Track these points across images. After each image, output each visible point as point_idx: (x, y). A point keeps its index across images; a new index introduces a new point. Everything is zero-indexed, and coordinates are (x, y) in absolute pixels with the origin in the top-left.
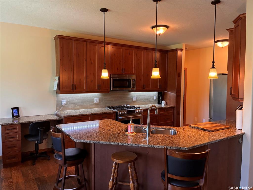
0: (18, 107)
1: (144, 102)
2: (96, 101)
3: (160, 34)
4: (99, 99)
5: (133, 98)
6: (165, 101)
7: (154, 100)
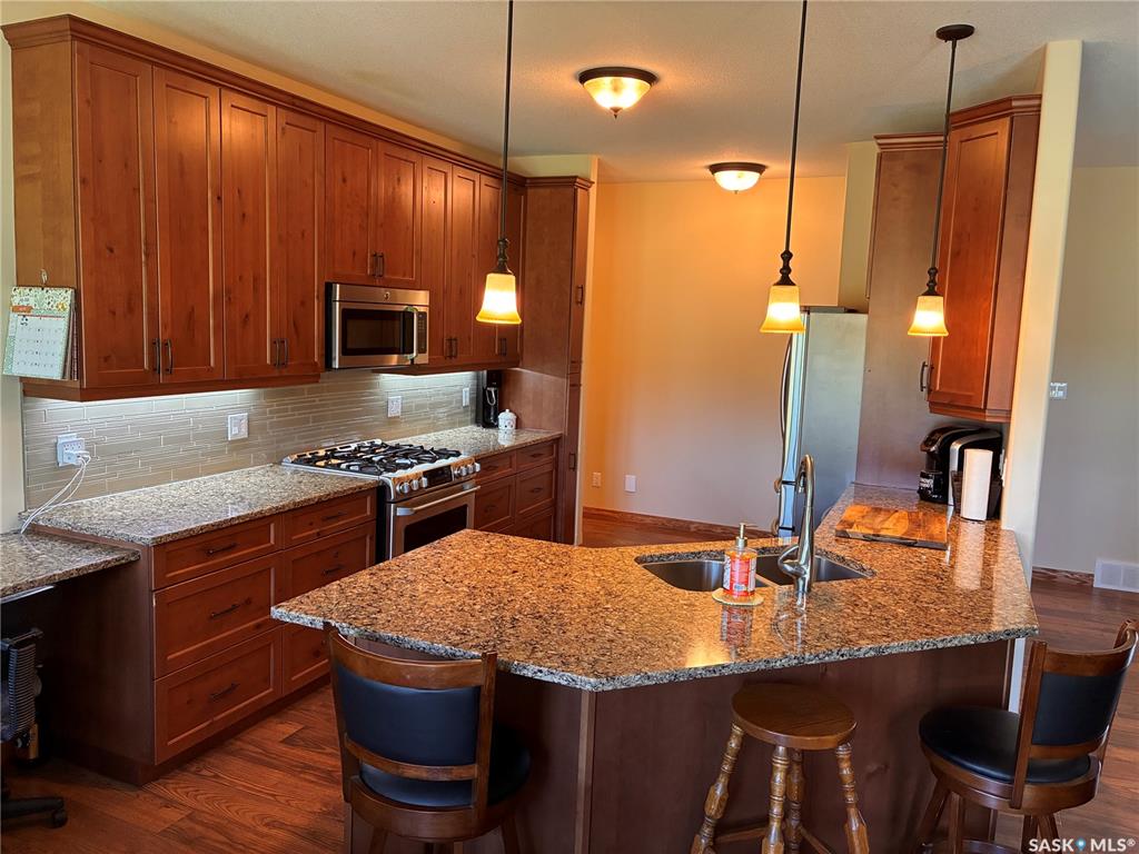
1: (430, 421)
2: (235, 430)
3: (616, 110)
4: (248, 420)
5: (390, 404)
6: (510, 411)
7: (462, 409)
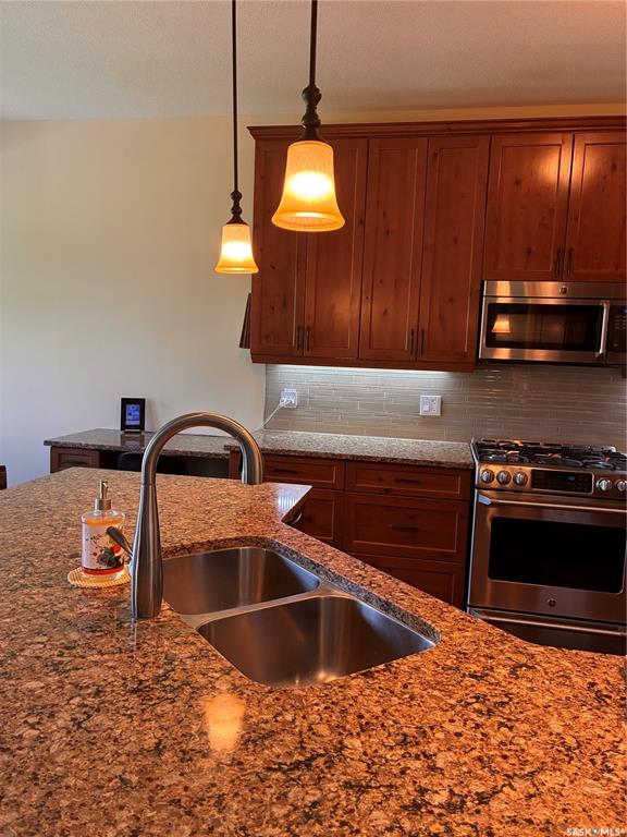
0: (144, 400)
2: (426, 408)
4: (442, 402)
